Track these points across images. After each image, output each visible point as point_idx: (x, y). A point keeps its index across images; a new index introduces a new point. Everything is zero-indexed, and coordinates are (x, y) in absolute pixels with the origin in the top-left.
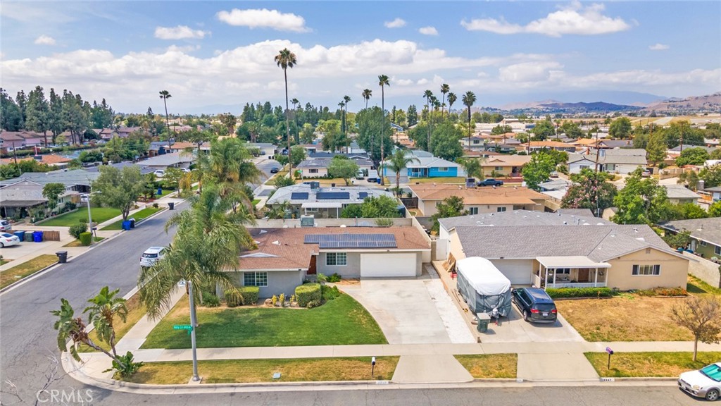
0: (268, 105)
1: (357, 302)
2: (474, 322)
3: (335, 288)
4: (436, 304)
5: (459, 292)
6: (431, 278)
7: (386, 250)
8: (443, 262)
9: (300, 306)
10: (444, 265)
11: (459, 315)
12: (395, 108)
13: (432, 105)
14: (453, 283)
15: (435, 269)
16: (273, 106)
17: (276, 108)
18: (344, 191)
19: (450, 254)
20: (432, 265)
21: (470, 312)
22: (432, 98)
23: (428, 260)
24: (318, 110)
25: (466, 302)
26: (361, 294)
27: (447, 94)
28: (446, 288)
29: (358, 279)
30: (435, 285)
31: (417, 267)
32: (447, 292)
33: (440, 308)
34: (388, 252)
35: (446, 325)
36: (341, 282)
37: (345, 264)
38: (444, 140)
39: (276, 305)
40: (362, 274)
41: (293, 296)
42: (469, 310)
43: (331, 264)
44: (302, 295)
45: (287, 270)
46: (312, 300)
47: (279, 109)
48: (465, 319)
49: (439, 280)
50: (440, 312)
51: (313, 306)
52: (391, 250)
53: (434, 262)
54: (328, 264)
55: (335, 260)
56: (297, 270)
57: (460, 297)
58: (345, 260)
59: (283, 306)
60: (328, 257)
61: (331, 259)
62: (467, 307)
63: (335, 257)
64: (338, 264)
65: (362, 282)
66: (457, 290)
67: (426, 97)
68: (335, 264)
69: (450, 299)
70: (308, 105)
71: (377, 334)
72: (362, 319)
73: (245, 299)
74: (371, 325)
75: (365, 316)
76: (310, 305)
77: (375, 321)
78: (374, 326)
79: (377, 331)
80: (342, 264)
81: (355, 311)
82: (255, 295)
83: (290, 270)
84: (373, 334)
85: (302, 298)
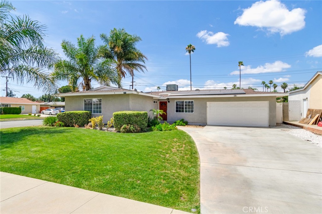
4: (317, 145)
15: (291, 125)
20: (285, 124)
23: (280, 120)
26: (197, 132)
28: (319, 134)
29: (203, 125)
30: (299, 132)
31: (270, 117)
34: (235, 99)
37: (192, 111)
40: (209, 123)
41: (111, 119)
43: (180, 111)
44: (117, 116)
46: (128, 124)
52: (238, 96)
53: (287, 122)
55: (183, 108)
56: (122, 93)
58: (192, 109)
59: (101, 129)
60: (177, 105)
61: (180, 106)
63: (183, 105)
64: (186, 111)
68: (183, 111)
71: (182, 172)
72: (175, 148)
73: (71, 120)
74: (184, 156)
75: (184, 146)
76: (123, 129)
77: (196, 152)
78: (187, 158)
79: (186, 168)
80: (189, 112)
81: (175, 140)
82: (79, 117)
83: (116, 94)
84: (174, 171)
85: (118, 121)
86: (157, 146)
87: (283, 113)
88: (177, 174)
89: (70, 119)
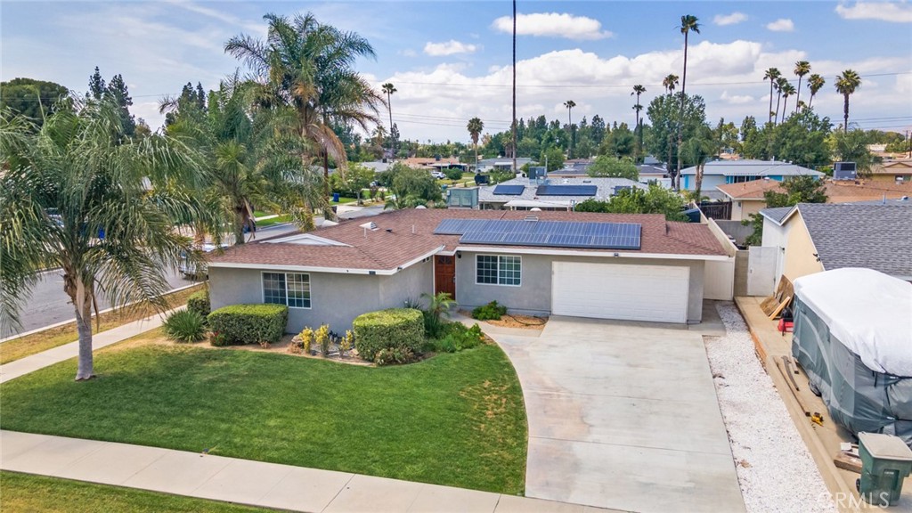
0: (542, 119)
1: (509, 365)
2: (844, 460)
3: (477, 330)
4: (723, 390)
5: (798, 365)
6: (724, 328)
7: (610, 254)
8: (761, 300)
9: (364, 359)
10: (764, 305)
11: (792, 430)
12: (722, 120)
13: (780, 91)
14: (781, 345)
15: (740, 313)
16: (548, 122)
17: (552, 123)
18: (590, 184)
19: (783, 278)
20: (735, 304)
21: (830, 426)
22: (779, 80)
23: (727, 293)
24: (611, 127)
25: (819, 395)
26: (527, 349)
27: (808, 76)
28: (759, 353)
29: (542, 317)
30: (732, 346)
31: (691, 301)
32: (763, 364)
33: (733, 405)
34: (617, 260)
35: (741, 455)
36: (502, 322)
37: (517, 282)
38: (797, 138)
39: (309, 352)
40: (556, 310)
41: (348, 333)
42: (828, 419)
43: (487, 281)
44: (365, 330)
45: (343, 270)
46: (389, 346)
47: (556, 124)
48: (813, 450)
49: (746, 335)
50: (730, 414)
51: (390, 361)
52: (623, 254)
53: (740, 300)
54: (480, 280)
55: (495, 273)
56: (366, 272)
57: (800, 380)
58: (518, 275)
59: (327, 354)
60: (480, 266)
61: (487, 269)
62: (823, 410)
63: (495, 267)
64: (502, 281)
65: (549, 325)
66: (793, 360)
67: (769, 79)
68: (494, 281)
69: (767, 381)
70: (596, 119)
71: (506, 455)
72: (490, 408)
73: (248, 329)
74: (505, 427)
75: (504, 400)
76: (381, 358)
77: (523, 417)
78: (511, 431)
79: (510, 448)
80: (510, 282)
81: (487, 384)
82: (267, 324)
83: (350, 272)
84: (495, 454)
85: (366, 339)
86: (461, 405)
87: (736, 276)
88: (500, 458)
89: (245, 328)
